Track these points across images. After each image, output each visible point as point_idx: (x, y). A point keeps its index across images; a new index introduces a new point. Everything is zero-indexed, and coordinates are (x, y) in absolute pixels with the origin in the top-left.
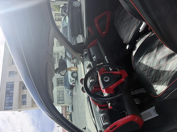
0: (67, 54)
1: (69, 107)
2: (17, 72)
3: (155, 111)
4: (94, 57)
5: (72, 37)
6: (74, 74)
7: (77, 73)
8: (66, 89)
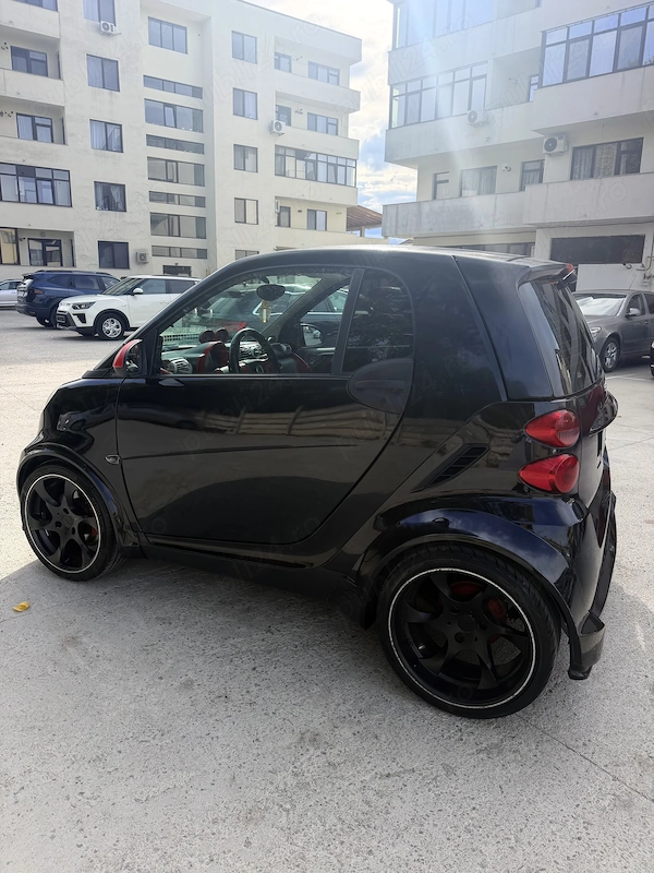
2: (109, 35)
8: (28, 282)
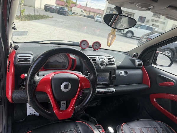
0: (157, 34)
1: (100, 18)
3: (34, 114)
4: (123, 73)
5: (175, 47)
6: (131, 34)
7: (131, 38)
